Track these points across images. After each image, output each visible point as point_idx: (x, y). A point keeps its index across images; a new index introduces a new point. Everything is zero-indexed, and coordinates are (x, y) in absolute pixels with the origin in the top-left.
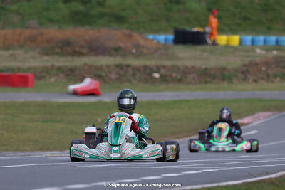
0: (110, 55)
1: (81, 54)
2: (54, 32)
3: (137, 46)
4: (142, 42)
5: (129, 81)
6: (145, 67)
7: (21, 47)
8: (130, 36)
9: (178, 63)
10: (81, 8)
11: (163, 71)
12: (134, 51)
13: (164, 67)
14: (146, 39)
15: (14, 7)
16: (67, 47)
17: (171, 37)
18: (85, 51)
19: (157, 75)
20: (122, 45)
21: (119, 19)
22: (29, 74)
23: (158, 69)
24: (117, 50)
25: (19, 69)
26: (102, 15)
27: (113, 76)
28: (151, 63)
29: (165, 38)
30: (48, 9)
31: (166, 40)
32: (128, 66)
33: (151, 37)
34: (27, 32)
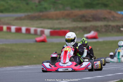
0: (102, 21)
1: (89, 21)
2: (77, 12)
3: (114, 17)
4: (115, 15)
5: (110, 32)
6: (117, 26)
7: (64, 18)
8: (110, 13)
12: (112, 19)
14: (117, 14)
15: (60, 2)
16: (83, 18)
18: (91, 19)
19: (122, 29)
20: (107, 16)
21: (105, 6)
22: (67, 30)
24: (105, 19)
25: (63, 28)
26: (98, 4)
27: (103, 30)
28: (120, 24)
30: (74, 2)
32: (110, 26)
33: (119, 12)
34: (66, 12)
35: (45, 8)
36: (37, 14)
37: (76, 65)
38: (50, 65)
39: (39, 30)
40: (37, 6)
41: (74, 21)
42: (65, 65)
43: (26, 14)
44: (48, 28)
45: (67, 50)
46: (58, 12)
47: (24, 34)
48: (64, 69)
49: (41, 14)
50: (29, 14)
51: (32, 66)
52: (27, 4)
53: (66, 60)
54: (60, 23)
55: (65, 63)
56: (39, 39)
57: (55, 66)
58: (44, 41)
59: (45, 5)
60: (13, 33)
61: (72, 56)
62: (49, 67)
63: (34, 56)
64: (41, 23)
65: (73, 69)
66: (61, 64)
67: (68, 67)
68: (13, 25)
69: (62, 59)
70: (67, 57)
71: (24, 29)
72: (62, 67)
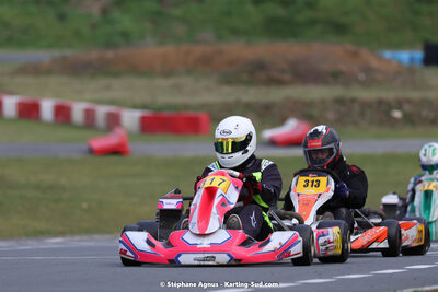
1: (280, 83)
2: (239, 49)
3: (368, 70)
4: (374, 63)
5: (355, 124)
6: (380, 102)
7: (189, 72)
8: (355, 55)
9: (431, 95)
10: (280, 11)
11: (407, 107)
12: (362, 76)
13: (408, 101)
14: (381, 59)
15: (177, 12)
16: (259, 73)
17: (419, 55)
18: (286, 77)
19: (397, 114)
20: (343, 67)
21: (339, 29)
22: (202, 114)
23: (399, 105)
24: (335, 77)
25: (186, 107)
26: (313, 23)
27: (331, 115)
28: (389, 95)
29: (409, 56)
30: (229, 14)
31: (412, 60)
32: (353, 100)
33: (388, 54)
34: (198, 50)
35: (125, 35)
36: (94, 54)
37: (245, 243)
38: (148, 242)
39: (102, 111)
40: (94, 27)
41: (228, 80)
42: (205, 243)
43: (56, 53)
44: (135, 107)
45: (214, 184)
46: (169, 49)
47: (47, 124)
48: (201, 256)
49: (110, 54)
50: (69, 53)
51: (77, 238)
52: (62, 17)
53: (207, 223)
54: (177, 88)
55: (203, 235)
56: (100, 142)
57: (169, 244)
58: (117, 151)
59: (125, 21)
60: (11, 121)
61: (232, 206)
62: (145, 247)
63: (85, 205)
64: (108, 88)
65: (232, 258)
66: (188, 237)
67: (215, 248)
68: (11, 93)
69: (195, 218)
70: (214, 210)
71: (47, 108)
72: (193, 249)
